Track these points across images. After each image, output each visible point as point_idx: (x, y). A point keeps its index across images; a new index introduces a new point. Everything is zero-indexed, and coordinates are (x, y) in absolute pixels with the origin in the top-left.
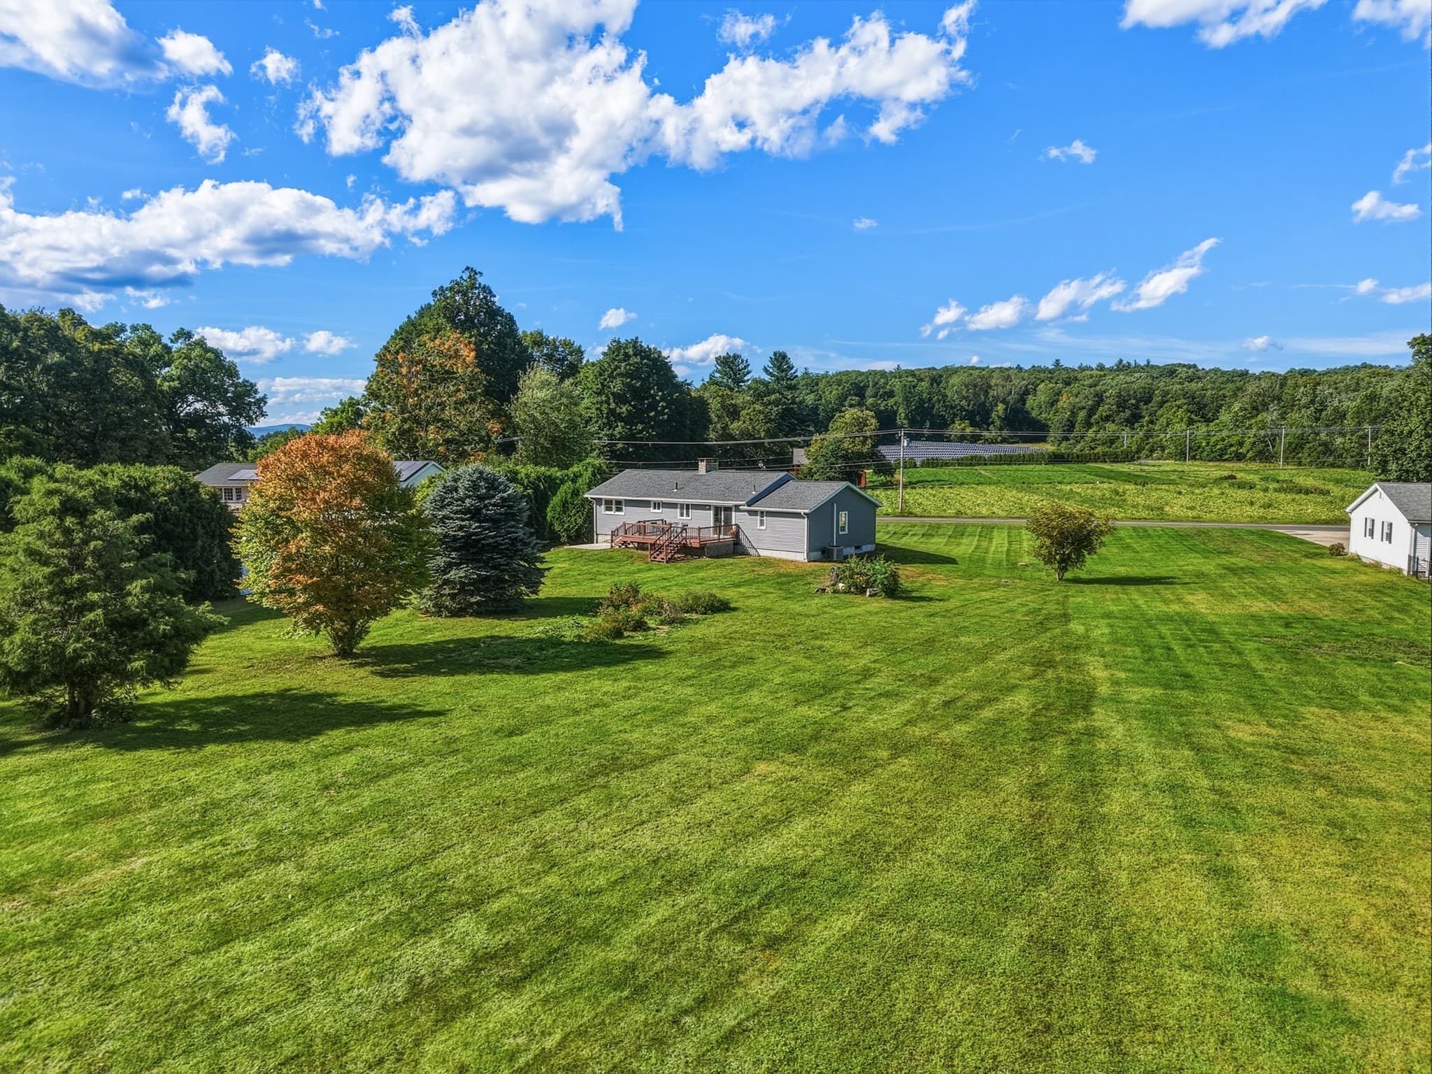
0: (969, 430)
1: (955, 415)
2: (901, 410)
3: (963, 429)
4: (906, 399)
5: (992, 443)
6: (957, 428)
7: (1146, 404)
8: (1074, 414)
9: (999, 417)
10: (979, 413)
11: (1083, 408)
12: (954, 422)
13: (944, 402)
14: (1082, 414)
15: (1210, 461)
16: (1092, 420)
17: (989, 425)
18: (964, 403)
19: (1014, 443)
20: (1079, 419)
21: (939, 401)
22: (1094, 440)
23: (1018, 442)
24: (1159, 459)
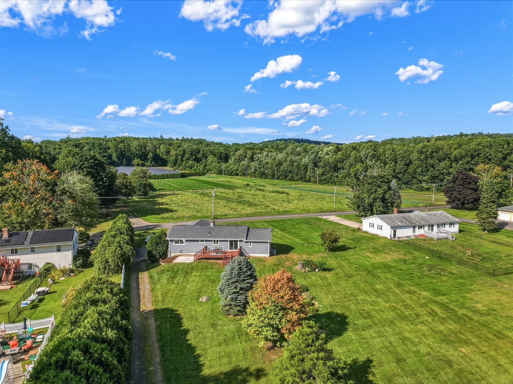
0: (140, 162)
1: (134, 157)
2: (114, 154)
3: (138, 162)
4: (116, 151)
5: (149, 167)
6: (136, 161)
7: (198, 153)
8: (177, 157)
9: (151, 157)
10: (143, 156)
11: (180, 155)
12: (134, 159)
13: (130, 151)
14: (180, 157)
15: (229, 175)
16: (184, 159)
17: (147, 160)
18: (137, 152)
19: (156, 167)
20: (179, 159)
21: (128, 151)
22: (185, 166)
23: (158, 166)
24: (210, 174)
